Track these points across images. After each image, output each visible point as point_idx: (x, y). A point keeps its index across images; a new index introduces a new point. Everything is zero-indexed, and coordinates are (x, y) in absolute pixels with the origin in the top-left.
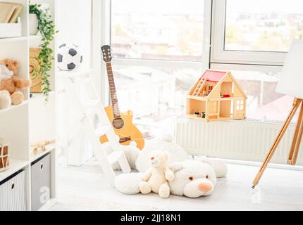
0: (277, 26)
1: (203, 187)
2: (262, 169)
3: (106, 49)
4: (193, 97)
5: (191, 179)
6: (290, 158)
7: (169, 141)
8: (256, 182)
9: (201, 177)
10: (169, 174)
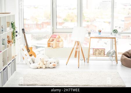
0: (73, 9)
1: (54, 65)
2: (68, 60)
3: (23, 30)
4: (49, 42)
5: (51, 63)
6: (75, 56)
7: (43, 54)
8: (67, 63)
9: (53, 63)
10: (45, 63)
